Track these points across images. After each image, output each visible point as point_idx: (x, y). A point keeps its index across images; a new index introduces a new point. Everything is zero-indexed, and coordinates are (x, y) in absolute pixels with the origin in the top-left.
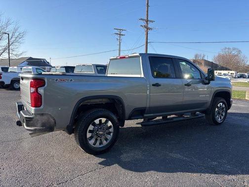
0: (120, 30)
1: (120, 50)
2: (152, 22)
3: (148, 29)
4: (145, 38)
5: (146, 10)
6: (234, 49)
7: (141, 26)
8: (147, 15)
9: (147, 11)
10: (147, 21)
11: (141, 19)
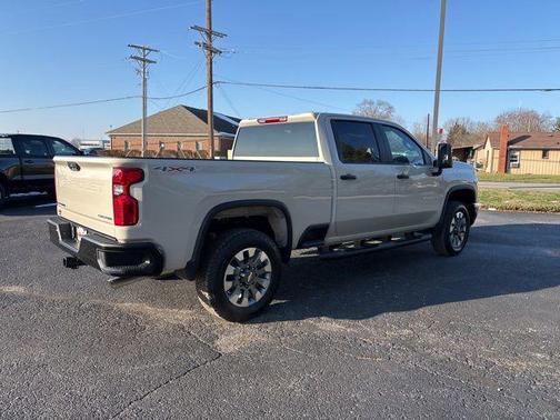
0: (144, 49)
1: (145, 98)
2: (221, 35)
3: (212, 51)
4: (207, 72)
5: (207, 7)
6: (380, 104)
7: (197, 43)
8: (210, 19)
9: (210, 11)
10: (210, 33)
11: (196, 28)
